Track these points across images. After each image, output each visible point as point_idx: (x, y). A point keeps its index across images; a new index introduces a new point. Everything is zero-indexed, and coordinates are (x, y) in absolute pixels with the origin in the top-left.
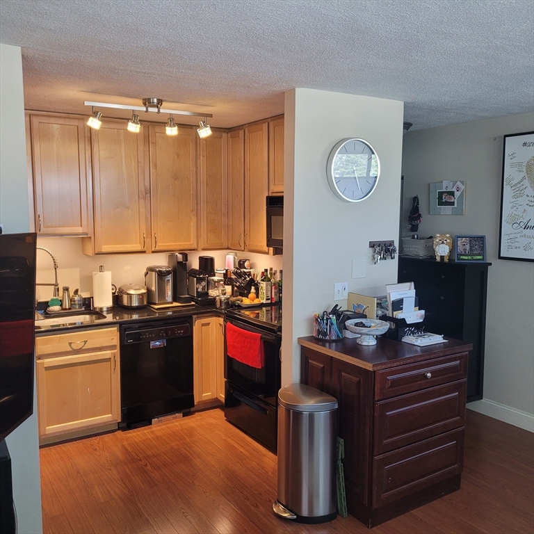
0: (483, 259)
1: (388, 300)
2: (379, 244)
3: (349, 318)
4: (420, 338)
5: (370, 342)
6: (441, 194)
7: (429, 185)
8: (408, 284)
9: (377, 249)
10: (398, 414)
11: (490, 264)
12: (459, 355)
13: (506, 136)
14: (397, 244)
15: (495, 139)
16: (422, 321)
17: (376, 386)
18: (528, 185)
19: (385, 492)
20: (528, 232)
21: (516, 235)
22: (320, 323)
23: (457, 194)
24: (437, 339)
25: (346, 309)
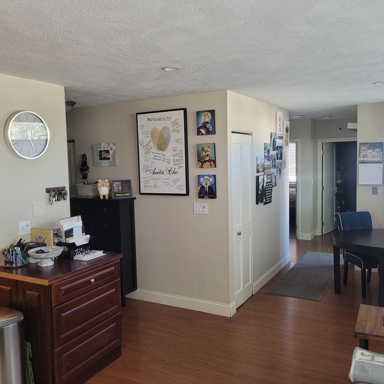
0: (130, 195)
1: (62, 231)
2: (54, 190)
3: (31, 248)
4: (86, 255)
5: (48, 264)
6: (101, 152)
7: (92, 145)
8: (76, 217)
9: (52, 194)
10: (72, 313)
11: (135, 198)
12: (114, 262)
13: (137, 114)
14: (68, 189)
15: (131, 115)
16: (88, 242)
17: (53, 296)
18: (153, 146)
19: (65, 373)
20: (155, 176)
21: (149, 179)
22: (6, 255)
23: (111, 152)
24: (99, 254)
25: (30, 241)
